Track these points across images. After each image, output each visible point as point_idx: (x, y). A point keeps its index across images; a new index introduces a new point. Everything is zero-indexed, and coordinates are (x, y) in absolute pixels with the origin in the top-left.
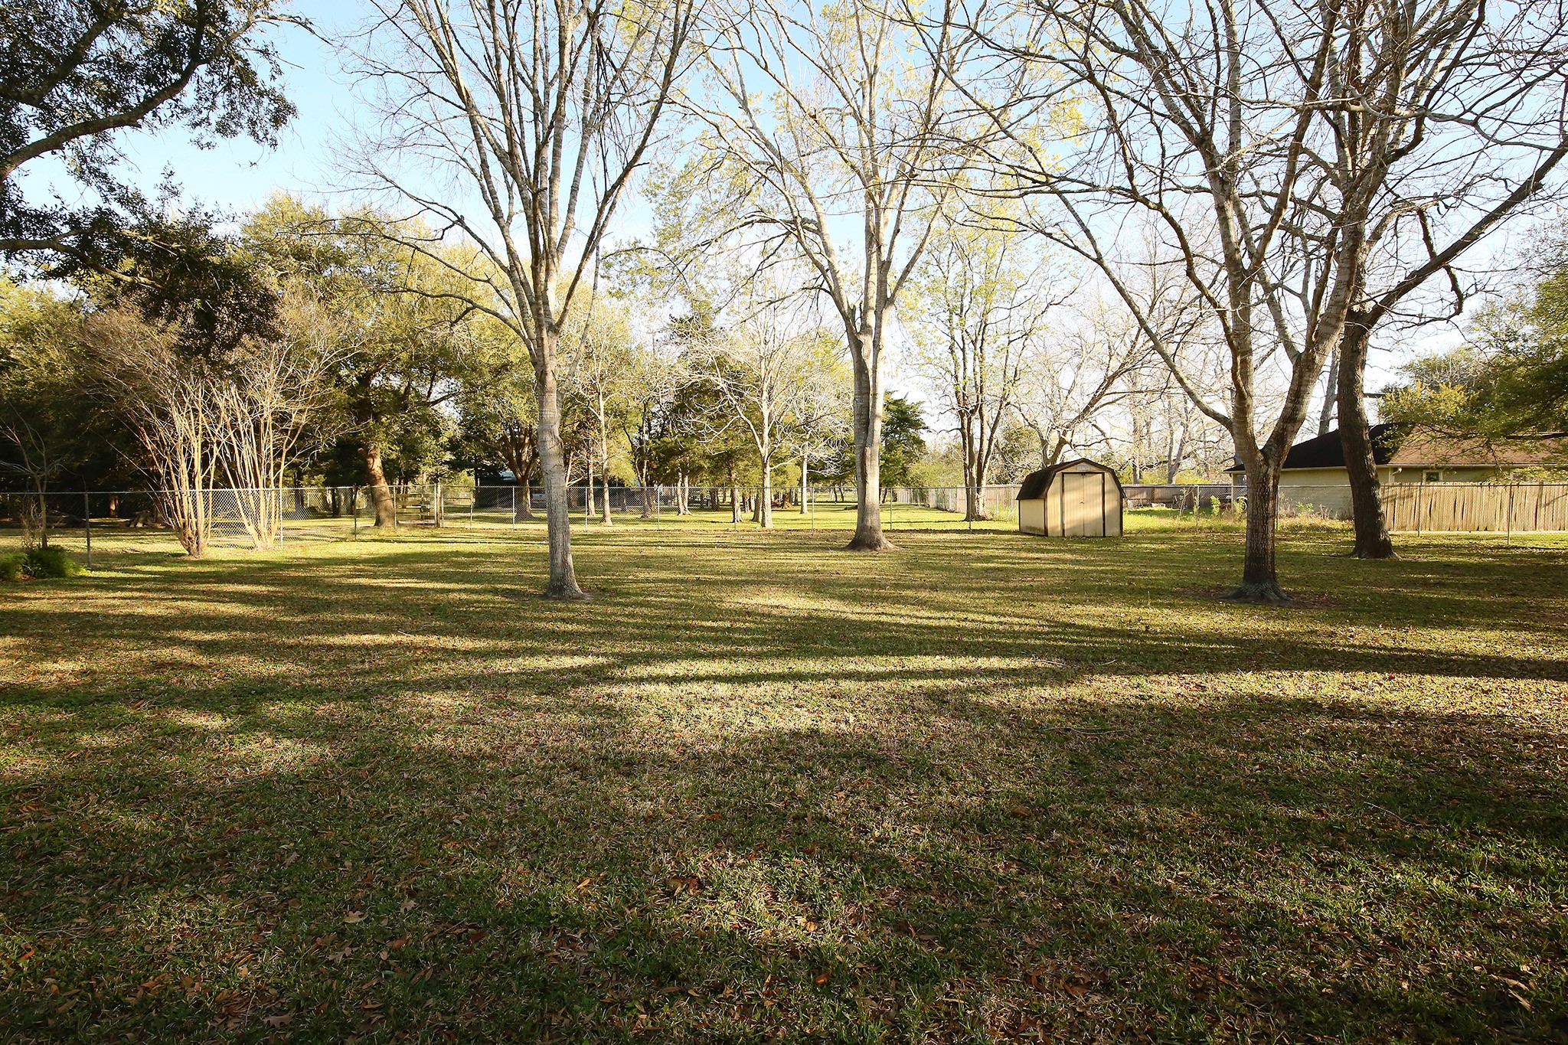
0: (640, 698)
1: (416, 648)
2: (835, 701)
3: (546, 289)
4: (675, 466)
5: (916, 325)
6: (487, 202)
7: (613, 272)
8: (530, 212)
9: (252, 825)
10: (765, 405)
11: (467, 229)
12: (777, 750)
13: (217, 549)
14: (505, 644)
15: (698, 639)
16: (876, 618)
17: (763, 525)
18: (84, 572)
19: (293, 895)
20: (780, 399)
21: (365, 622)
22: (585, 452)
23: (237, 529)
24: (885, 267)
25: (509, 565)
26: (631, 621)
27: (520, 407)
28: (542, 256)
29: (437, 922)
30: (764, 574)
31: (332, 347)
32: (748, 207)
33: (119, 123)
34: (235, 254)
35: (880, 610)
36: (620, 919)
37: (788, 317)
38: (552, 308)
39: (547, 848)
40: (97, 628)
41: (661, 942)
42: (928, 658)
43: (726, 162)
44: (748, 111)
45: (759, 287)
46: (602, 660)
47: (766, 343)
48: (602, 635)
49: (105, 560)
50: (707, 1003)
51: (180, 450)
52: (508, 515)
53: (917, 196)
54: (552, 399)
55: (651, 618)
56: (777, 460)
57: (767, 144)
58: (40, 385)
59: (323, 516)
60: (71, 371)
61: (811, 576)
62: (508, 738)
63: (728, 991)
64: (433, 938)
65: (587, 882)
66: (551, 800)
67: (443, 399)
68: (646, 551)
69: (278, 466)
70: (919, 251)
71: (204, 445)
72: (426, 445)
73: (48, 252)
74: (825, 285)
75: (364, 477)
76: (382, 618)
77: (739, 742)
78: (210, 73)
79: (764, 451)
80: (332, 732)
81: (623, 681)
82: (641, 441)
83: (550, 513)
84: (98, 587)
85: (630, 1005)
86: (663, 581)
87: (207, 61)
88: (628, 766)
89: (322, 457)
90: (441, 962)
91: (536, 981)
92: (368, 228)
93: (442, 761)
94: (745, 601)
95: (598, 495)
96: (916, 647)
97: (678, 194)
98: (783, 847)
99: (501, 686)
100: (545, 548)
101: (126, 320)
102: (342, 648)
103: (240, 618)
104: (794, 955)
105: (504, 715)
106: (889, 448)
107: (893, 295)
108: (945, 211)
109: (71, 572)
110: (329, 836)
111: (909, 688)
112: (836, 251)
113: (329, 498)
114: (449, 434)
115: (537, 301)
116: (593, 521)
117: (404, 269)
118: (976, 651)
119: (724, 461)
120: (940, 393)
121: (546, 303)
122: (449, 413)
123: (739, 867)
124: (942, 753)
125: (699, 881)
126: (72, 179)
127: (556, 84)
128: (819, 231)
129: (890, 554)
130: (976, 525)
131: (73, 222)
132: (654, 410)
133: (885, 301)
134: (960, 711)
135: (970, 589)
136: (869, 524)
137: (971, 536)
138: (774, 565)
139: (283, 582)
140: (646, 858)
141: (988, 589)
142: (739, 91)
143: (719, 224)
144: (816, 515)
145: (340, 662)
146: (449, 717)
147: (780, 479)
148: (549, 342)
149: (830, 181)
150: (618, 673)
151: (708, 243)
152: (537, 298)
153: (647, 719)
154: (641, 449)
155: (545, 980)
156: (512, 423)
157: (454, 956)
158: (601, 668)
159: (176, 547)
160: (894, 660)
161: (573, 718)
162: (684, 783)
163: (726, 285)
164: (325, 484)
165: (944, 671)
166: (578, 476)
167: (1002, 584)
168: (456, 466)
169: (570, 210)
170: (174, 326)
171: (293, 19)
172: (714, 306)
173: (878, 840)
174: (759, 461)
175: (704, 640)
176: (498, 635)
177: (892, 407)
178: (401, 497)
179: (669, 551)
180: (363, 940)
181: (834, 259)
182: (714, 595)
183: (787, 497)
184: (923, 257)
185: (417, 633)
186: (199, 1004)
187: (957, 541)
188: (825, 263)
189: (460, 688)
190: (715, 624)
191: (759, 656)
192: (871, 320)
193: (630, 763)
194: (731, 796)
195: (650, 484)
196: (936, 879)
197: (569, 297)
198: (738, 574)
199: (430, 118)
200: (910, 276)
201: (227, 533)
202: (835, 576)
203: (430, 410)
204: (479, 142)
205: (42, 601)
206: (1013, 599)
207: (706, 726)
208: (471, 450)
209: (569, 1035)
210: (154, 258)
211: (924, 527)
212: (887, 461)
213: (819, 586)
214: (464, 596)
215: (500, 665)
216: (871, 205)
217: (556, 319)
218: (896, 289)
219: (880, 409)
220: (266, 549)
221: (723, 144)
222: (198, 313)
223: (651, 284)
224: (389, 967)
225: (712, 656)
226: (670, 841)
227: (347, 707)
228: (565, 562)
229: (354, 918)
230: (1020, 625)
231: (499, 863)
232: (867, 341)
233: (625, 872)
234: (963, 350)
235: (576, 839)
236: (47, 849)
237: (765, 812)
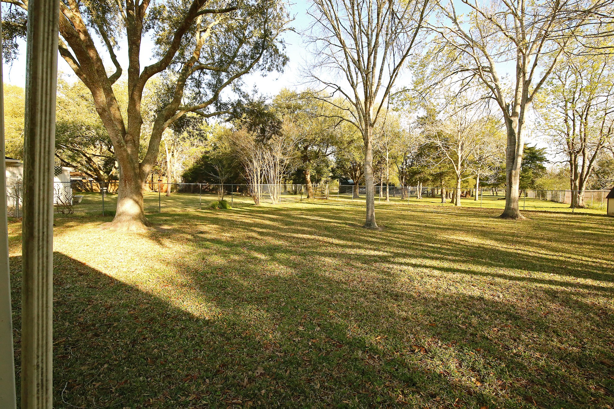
0: (401, 271)
1: (320, 241)
2: (492, 286)
3: (369, 110)
4: (416, 178)
5: (544, 110)
6: (349, 80)
7: (394, 101)
8: (365, 82)
9: (273, 291)
10: (459, 152)
11: (342, 91)
12: (462, 303)
13: (264, 204)
14: (350, 243)
15: (426, 250)
16: (515, 251)
17: (456, 204)
18: (231, 208)
19: (284, 316)
20: (467, 149)
21: (304, 230)
22: (380, 173)
23: (268, 197)
24: (527, 83)
25: (351, 214)
26: (397, 240)
27: (357, 156)
28: (369, 97)
29: (326, 337)
30: (456, 226)
31: (297, 137)
32: (455, 65)
33: (244, 73)
34: (271, 109)
35: (517, 247)
36: (392, 355)
37: (473, 111)
38: (371, 117)
39: (364, 321)
40: (234, 225)
41: (409, 369)
42: (545, 274)
43: (446, 48)
44: (457, 24)
45: (459, 100)
46: (385, 254)
47: (461, 125)
48: (386, 244)
49: (236, 205)
50: (428, 400)
51: (255, 172)
52: (351, 196)
53: (549, 45)
54: (370, 152)
55: (406, 240)
56: (464, 176)
57: (466, 36)
58: (223, 153)
59: (292, 194)
60: (230, 149)
61: (480, 229)
62: (351, 278)
63: (438, 398)
64: (325, 342)
65: (379, 337)
66: (366, 304)
67: (330, 154)
68: (403, 213)
69: (280, 177)
70: (548, 73)
71: (261, 170)
72: (324, 171)
73: (227, 114)
74: (493, 96)
75: (304, 181)
76: (309, 229)
77: (444, 296)
78: (266, 52)
79: (458, 172)
80: (295, 266)
81: (393, 263)
82: (403, 169)
83: (367, 196)
84: (234, 213)
85: (396, 389)
86: (411, 225)
87: (266, 49)
88: (397, 297)
89: (293, 175)
90: (328, 351)
91: (360, 369)
92: (309, 95)
93: (329, 281)
94: (447, 237)
95: (384, 189)
96: (538, 268)
97: (423, 65)
98: (465, 345)
99: (348, 258)
100: (365, 209)
101: (243, 133)
102: (297, 238)
103: (269, 225)
104: (470, 393)
105: (350, 269)
106: (524, 171)
107: (532, 97)
108: (565, 50)
109: (228, 208)
110: (294, 299)
111: (534, 287)
112: (500, 79)
113: (294, 188)
114: (332, 166)
115: (366, 115)
116: (382, 200)
117: (319, 108)
118: (577, 274)
119: (439, 176)
120: (557, 143)
121: (369, 116)
122: (332, 158)
123: (444, 348)
124: (554, 321)
125: (425, 349)
126: (232, 92)
127: (376, 31)
128: (491, 71)
129: (523, 222)
130: (576, 210)
131: (232, 105)
132: (408, 156)
133: (526, 99)
134: (566, 302)
135: (572, 243)
136: (512, 207)
137: (574, 216)
138: (461, 222)
139: (281, 215)
140: (403, 334)
141: (585, 244)
142: (453, 16)
143: (441, 76)
144: (483, 202)
145: (298, 243)
146: (331, 267)
147: (465, 185)
148: (370, 130)
149: (498, 47)
150: (392, 260)
151: (436, 84)
152: (366, 114)
153: (405, 279)
154: (402, 172)
155: (363, 370)
156: (354, 162)
157: (332, 351)
158: (385, 257)
159: (252, 202)
160: (526, 272)
161: (374, 274)
162: (420, 308)
163: (443, 101)
164: (293, 183)
165: (556, 281)
166: (377, 182)
167: (594, 242)
168: (333, 178)
169: (380, 79)
170: (255, 133)
171: (290, 29)
172: (437, 110)
173: (515, 354)
174: (455, 177)
175: (429, 251)
176: (347, 240)
177: (527, 151)
178: (315, 188)
179: (413, 213)
180: (304, 337)
181: (498, 83)
182: (433, 233)
183: (468, 193)
184: (551, 75)
185: (320, 236)
186: (259, 342)
187: (565, 218)
188: (493, 85)
189: (334, 257)
190: (433, 245)
191: (454, 261)
192: (518, 109)
193: (397, 296)
194: (441, 318)
195: (405, 185)
196: (549, 382)
197: (378, 112)
198: (444, 225)
199: (330, 53)
200: (542, 86)
201: (266, 198)
202: (492, 230)
203: (326, 158)
204: (347, 59)
205: (222, 215)
206: (602, 250)
207: (429, 287)
208: (339, 172)
209: (372, 393)
210: (251, 113)
211: (544, 210)
212: (523, 177)
213: (484, 233)
214: (335, 224)
215: (348, 251)
216: (521, 54)
217: (372, 122)
218: (534, 93)
219: (521, 152)
220: (276, 204)
221: (444, 40)
222: (261, 129)
223: (410, 104)
224: (312, 348)
225: (432, 258)
226: (413, 330)
227: (299, 258)
228: (372, 215)
229: (301, 328)
230: (608, 265)
231: (347, 322)
232: (516, 120)
233: (394, 338)
234: (573, 120)
235: (376, 320)
236: (224, 286)
237: (456, 328)
